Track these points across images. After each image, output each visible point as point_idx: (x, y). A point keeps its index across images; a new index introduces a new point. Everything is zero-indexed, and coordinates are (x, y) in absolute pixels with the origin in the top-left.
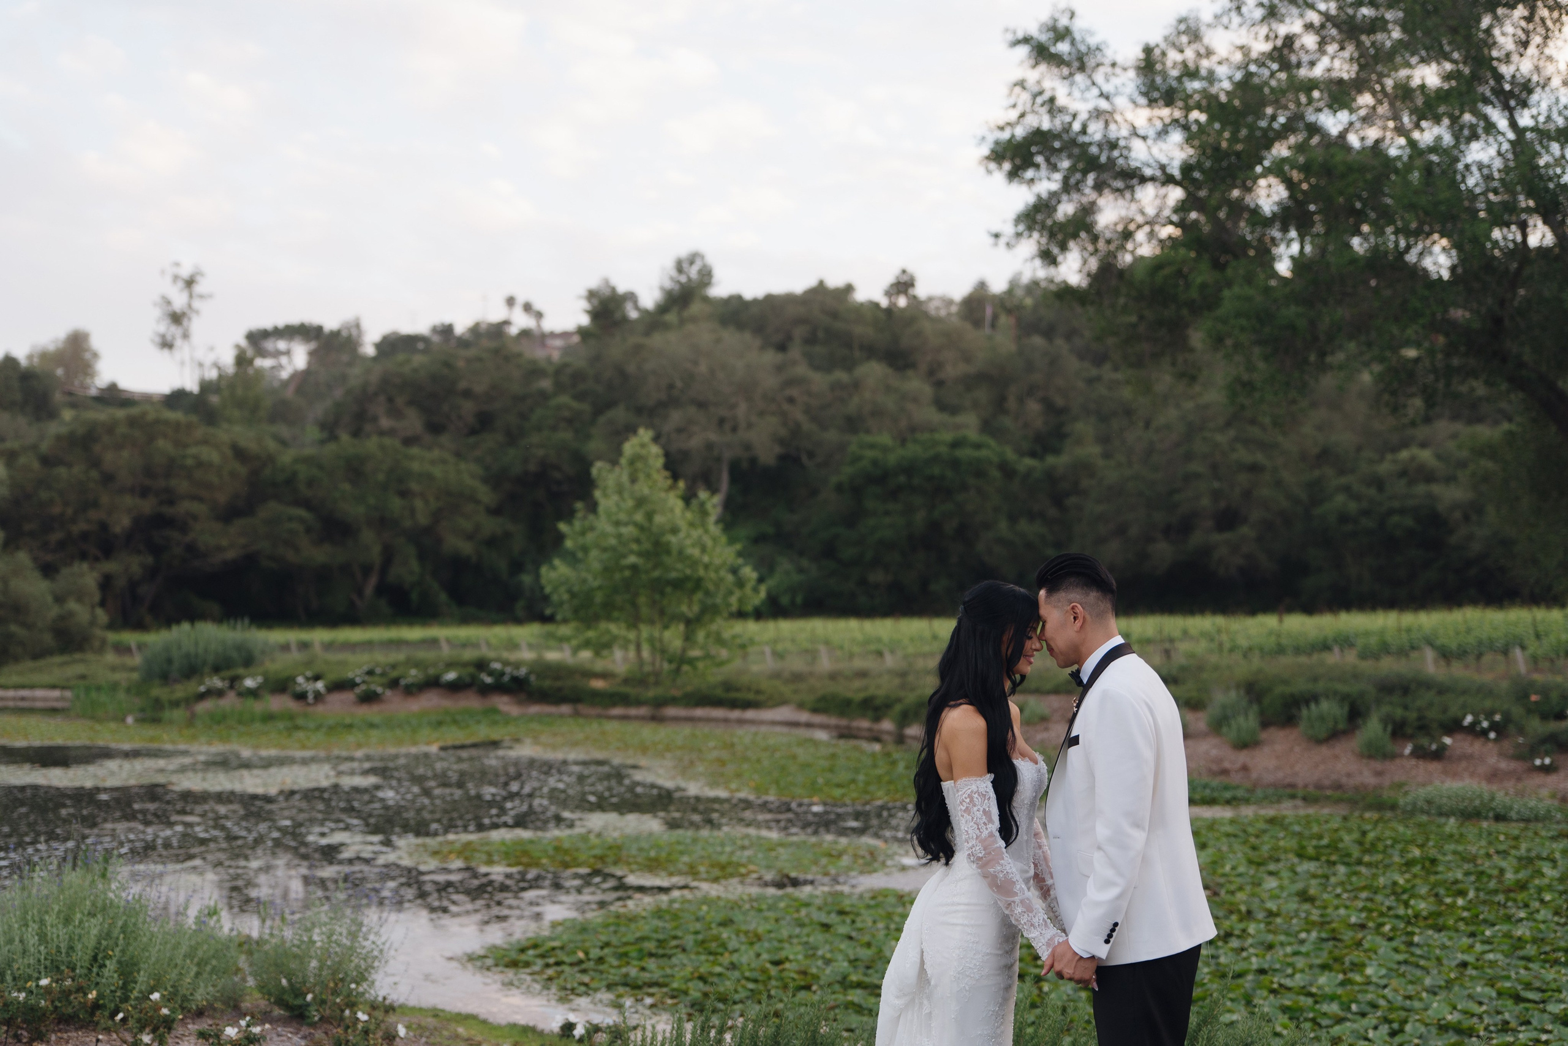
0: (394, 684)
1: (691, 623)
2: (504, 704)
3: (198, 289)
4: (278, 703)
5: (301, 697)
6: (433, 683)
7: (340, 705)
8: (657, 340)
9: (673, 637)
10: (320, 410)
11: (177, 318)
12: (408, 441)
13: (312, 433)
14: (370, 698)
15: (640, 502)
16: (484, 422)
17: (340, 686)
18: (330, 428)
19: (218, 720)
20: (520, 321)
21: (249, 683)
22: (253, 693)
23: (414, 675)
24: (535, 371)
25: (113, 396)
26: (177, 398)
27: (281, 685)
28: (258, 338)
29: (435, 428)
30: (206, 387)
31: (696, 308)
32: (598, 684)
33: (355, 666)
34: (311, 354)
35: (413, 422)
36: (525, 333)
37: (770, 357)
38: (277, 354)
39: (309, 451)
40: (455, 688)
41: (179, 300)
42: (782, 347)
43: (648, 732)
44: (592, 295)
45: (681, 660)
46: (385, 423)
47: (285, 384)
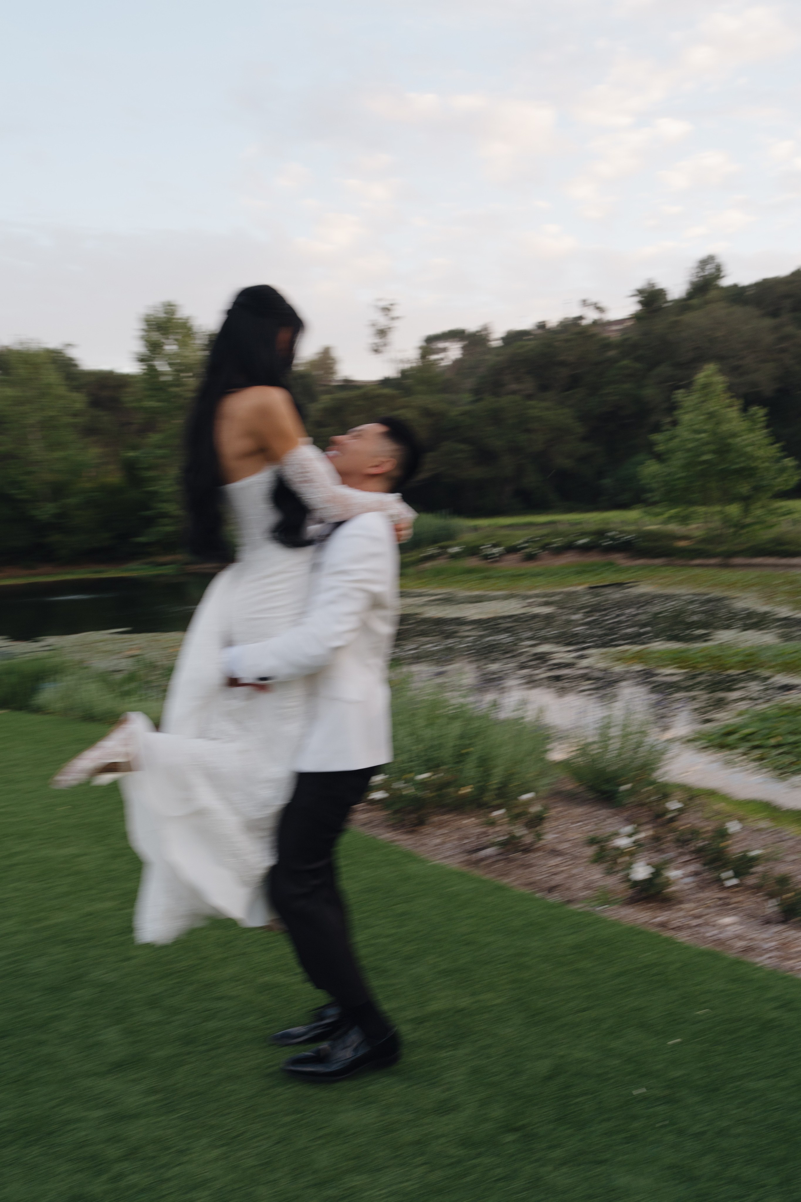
0: (544, 547)
1: (746, 500)
2: (619, 559)
3: (394, 314)
4: (473, 562)
5: (486, 557)
6: (569, 547)
7: (511, 563)
8: (688, 317)
9: (734, 510)
10: (470, 383)
11: (382, 333)
12: (529, 397)
13: (467, 397)
14: (530, 557)
15: (711, 415)
16: (574, 382)
17: (512, 550)
18: (478, 392)
19: (438, 574)
20: (591, 316)
21: (455, 550)
22: (455, 556)
23: (558, 542)
24: (607, 345)
25: (348, 385)
26: (386, 382)
27: (473, 551)
28: (431, 340)
29: (544, 388)
30: (404, 373)
31: (712, 294)
32: (682, 544)
33: (519, 538)
34: (464, 348)
35: (529, 385)
36: (595, 323)
37: (768, 322)
38: (444, 350)
39: (468, 408)
40: (585, 549)
41: (383, 321)
42: (775, 314)
43: (726, 575)
44: (640, 292)
45: (740, 526)
46: (514, 386)
47: (448, 367)
